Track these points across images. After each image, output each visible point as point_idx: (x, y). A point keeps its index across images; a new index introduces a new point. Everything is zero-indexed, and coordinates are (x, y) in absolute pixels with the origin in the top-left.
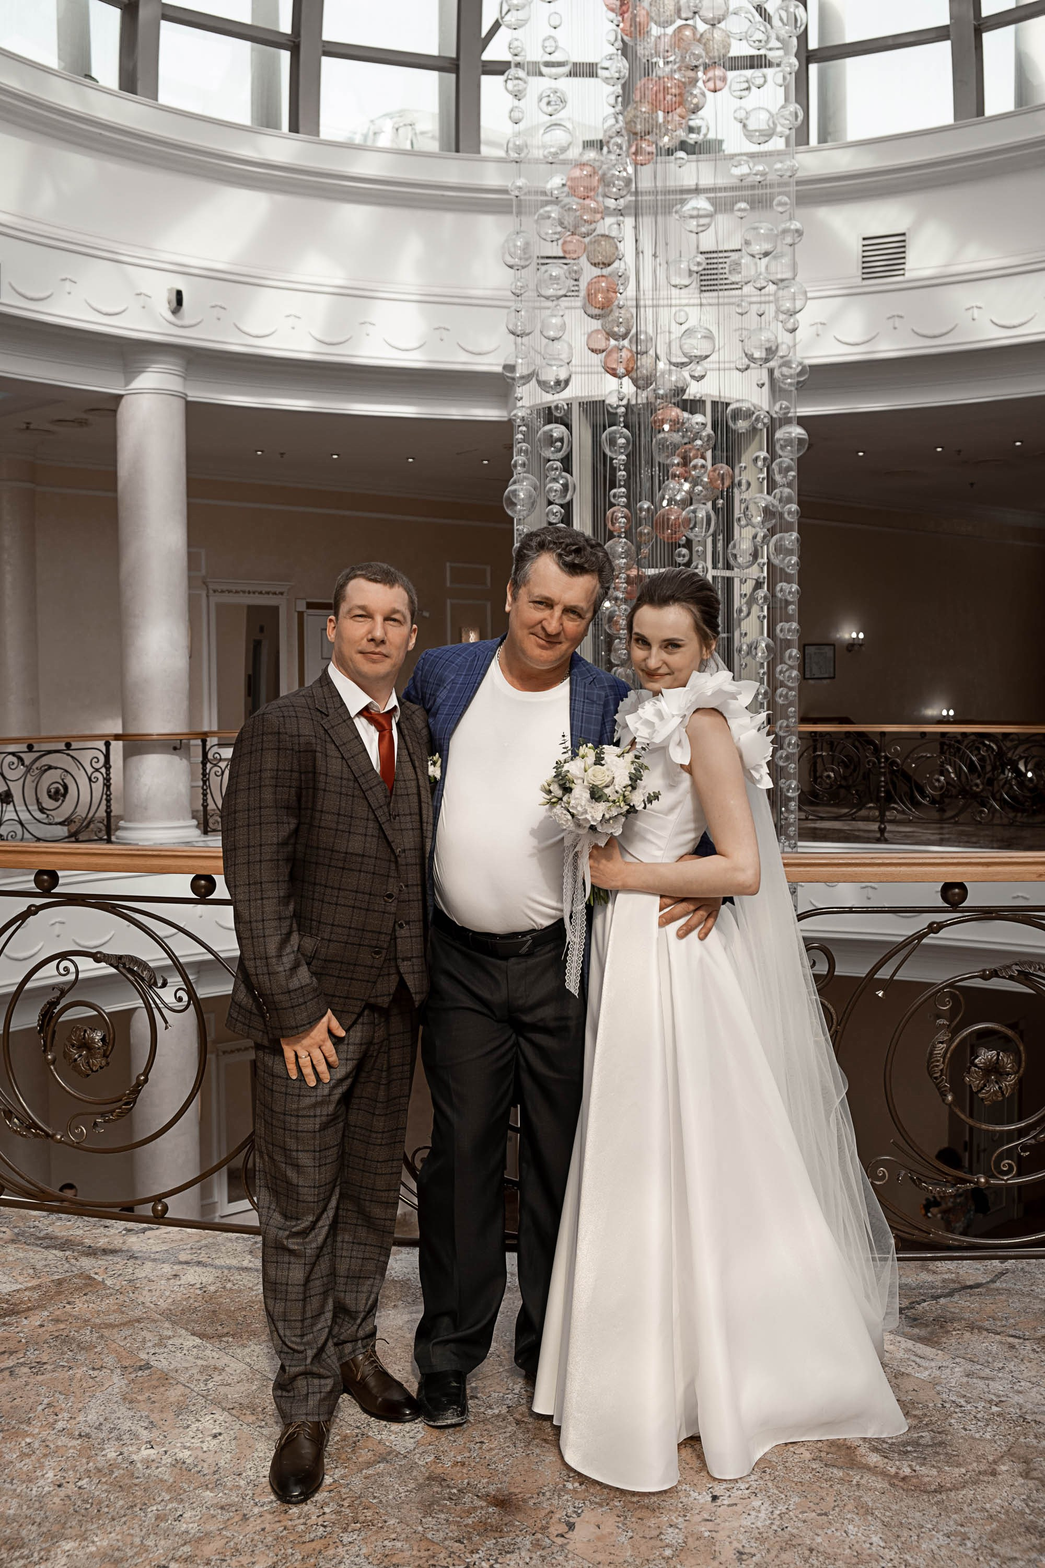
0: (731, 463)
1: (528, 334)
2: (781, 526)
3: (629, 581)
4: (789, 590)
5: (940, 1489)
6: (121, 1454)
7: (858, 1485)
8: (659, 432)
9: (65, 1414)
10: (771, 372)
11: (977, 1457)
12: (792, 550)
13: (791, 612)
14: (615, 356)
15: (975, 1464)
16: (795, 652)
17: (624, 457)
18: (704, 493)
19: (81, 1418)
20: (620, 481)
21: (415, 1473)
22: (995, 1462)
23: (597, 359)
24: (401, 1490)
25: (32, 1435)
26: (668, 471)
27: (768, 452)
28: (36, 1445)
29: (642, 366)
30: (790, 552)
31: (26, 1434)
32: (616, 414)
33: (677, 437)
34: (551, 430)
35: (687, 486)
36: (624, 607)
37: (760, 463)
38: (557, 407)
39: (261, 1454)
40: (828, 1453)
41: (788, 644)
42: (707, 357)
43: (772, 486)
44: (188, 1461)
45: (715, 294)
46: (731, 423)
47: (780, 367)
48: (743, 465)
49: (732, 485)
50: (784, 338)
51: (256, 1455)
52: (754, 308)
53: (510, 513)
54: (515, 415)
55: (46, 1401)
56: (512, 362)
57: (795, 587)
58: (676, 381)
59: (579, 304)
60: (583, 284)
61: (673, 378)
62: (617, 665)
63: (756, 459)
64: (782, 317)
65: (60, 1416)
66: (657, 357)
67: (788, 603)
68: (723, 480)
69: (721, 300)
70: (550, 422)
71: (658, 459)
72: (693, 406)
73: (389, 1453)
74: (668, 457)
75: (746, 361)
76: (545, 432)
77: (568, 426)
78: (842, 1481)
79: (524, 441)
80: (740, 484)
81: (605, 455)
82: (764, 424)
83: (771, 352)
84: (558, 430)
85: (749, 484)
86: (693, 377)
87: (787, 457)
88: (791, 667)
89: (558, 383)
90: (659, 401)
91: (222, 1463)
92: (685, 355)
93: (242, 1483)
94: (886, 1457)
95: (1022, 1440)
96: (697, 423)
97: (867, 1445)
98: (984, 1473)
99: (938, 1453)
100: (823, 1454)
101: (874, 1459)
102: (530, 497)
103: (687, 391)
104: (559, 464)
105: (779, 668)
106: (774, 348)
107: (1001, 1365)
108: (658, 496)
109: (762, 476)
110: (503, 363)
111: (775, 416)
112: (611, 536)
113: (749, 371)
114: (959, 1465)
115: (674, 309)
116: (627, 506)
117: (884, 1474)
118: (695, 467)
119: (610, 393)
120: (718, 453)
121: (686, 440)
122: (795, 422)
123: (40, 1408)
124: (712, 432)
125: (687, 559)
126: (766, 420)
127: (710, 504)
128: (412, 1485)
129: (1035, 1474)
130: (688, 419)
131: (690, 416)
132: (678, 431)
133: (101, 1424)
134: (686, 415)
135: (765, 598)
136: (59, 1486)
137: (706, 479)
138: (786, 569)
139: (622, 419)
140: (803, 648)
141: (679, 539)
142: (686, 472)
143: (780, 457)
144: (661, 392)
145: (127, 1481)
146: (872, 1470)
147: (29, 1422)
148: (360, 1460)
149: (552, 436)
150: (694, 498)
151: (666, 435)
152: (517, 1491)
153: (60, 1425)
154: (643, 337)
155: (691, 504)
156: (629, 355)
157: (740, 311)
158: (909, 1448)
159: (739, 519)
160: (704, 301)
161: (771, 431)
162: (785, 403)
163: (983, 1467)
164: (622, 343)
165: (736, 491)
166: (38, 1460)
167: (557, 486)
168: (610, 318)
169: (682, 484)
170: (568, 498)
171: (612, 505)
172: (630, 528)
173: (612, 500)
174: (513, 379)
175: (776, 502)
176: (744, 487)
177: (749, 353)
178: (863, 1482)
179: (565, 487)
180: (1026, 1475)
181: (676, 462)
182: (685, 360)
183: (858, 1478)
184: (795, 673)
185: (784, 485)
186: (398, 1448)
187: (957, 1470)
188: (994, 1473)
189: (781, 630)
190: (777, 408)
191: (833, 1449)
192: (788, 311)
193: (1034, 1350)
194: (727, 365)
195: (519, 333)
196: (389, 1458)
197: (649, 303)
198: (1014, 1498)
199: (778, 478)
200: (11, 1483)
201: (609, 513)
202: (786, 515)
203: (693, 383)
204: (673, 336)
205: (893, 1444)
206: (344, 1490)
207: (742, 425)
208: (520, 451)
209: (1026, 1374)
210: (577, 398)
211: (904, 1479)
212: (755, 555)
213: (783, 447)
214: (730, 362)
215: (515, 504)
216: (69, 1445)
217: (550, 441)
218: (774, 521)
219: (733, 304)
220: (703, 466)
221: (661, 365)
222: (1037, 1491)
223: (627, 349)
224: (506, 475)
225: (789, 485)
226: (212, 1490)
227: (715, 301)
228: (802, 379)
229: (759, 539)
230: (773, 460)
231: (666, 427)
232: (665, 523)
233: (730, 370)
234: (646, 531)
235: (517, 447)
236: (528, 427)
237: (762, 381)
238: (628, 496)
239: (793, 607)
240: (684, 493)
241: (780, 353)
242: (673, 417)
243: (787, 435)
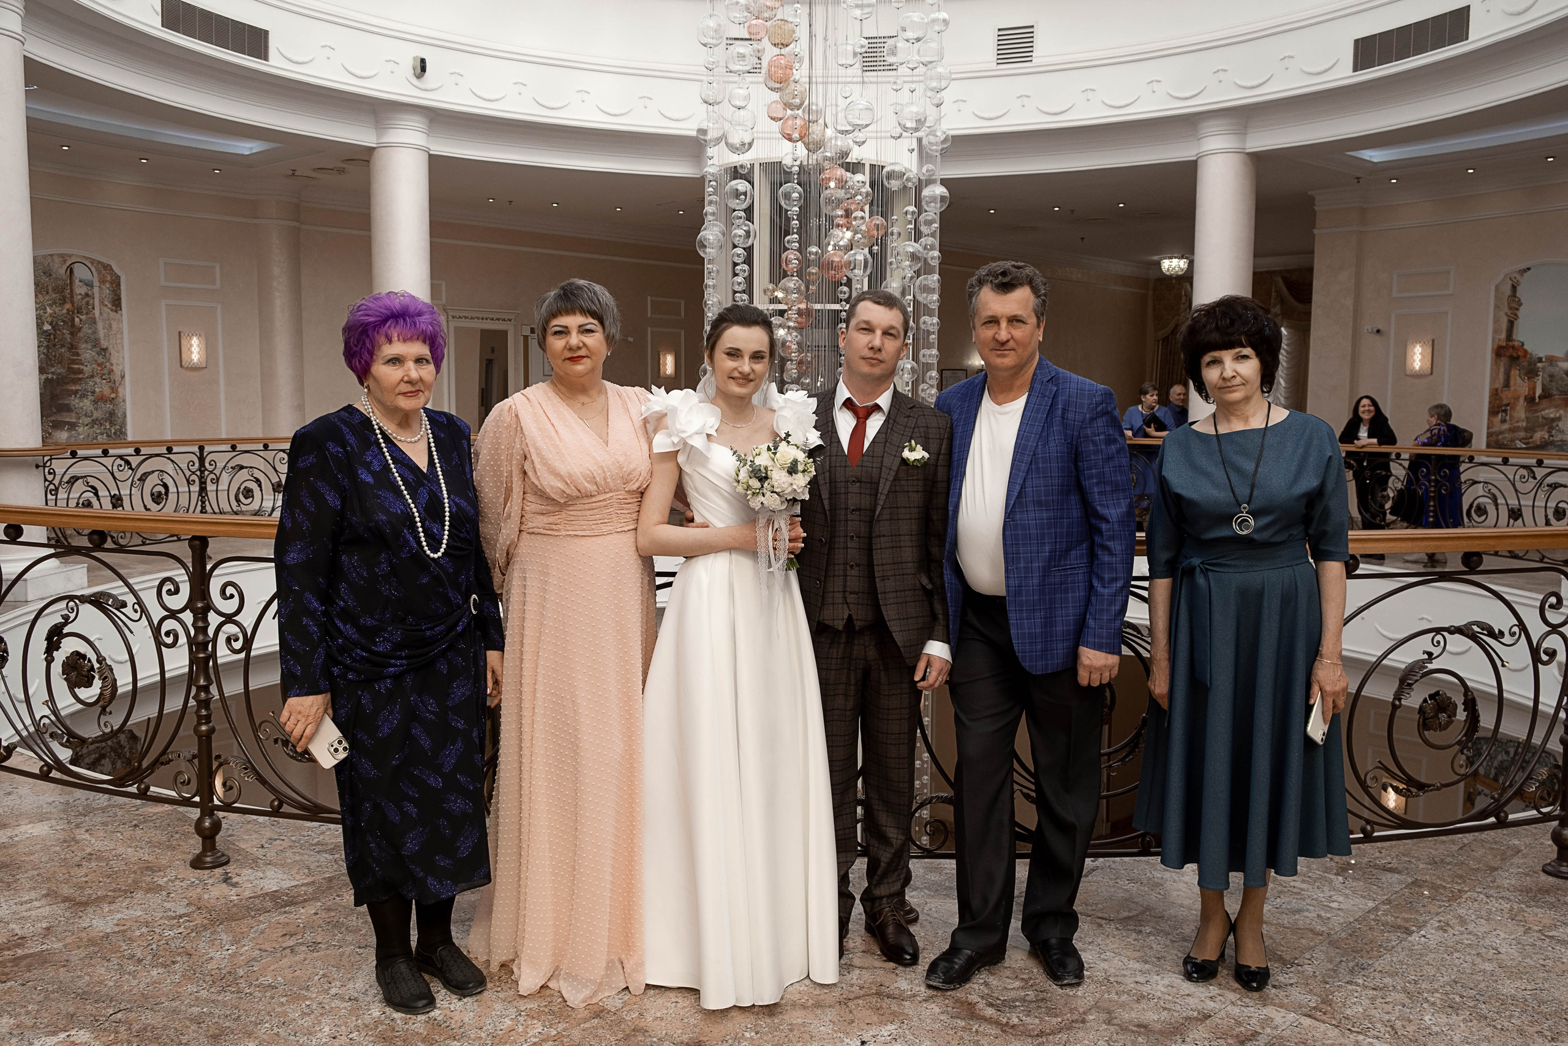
0: (886, 216)
1: (719, 103)
2: (925, 270)
3: (799, 312)
4: (931, 322)
5: (1041, 1034)
6: (384, 1013)
7: (977, 1031)
8: (826, 188)
9: (337, 983)
10: (920, 140)
11: (1071, 1009)
12: (934, 289)
13: (931, 341)
14: (790, 122)
15: (1069, 1015)
16: (934, 373)
17: (797, 209)
18: (863, 240)
19: (351, 985)
20: (793, 228)
21: (623, 1026)
22: (1084, 1013)
23: (776, 126)
24: (612, 1039)
25: (310, 999)
26: (833, 221)
27: (916, 207)
28: (314, 1007)
29: (814, 133)
30: (932, 291)
31: (306, 998)
32: (791, 173)
33: (841, 193)
34: (738, 184)
35: (849, 235)
36: (795, 334)
37: (909, 217)
38: (742, 166)
39: (498, 1013)
40: (953, 1008)
42: (867, 125)
43: (918, 235)
44: (439, 1019)
45: (875, 73)
46: (885, 183)
47: (927, 135)
48: (895, 217)
49: (886, 234)
50: (932, 113)
51: (494, 1013)
52: (907, 87)
53: (702, 255)
54: (706, 172)
55: (321, 972)
56: (704, 126)
57: (935, 320)
58: (841, 146)
59: (761, 80)
60: (765, 64)
61: (839, 143)
62: (789, 383)
63: (905, 213)
64: (929, 94)
65: (333, 984)
66: (826, 125)
67: (929, 333)
68: (878, 230)
69: (880, 79)
70: (735, 179)
71: (824, 211)
72: (855, 167)
73: (602, 1011)
74: (833, 210)
75: (899, 130)
76: (731, 187)
77: (752, 183)
78: (964, 1029)
79: (715, 193)
80: (892, 234)
81: (781, 207)
82: (914, 183)
83: (920, 123)
84: (742, 185)
85: (899, 234)
86: (856, 142)
87: (932, 212)
88: (932, 386)
89: (743, 144)
90: (826, 162)
91: (466, 1020)
92: (849, 123)
93: (483, 1035)
94: (999, 1011)
95: (1106, 996)
96: (857, 182)
97: (984, 1002)
98: (1076, 1021)
99: (1040, 1007)
100: (950, 1009)
101: (990, 1012)
102: (719, 240)
103: (850, 155)
104: (742, 214)
105: (921, 387)
106: (922, 120)
107: (1091, 940)
108: (825, 242)
109: (910, 227)
110: (696, 128)
111: (922, 178)
112: (785, 275)
113: (900, 139)
114: (1056, 1016)
115: (840, 86)
116: (799, 250)
117: (997, 1023)
118: (855, 218)
119: (786, 155)
120: (875, 207)
121: (849, 196)
122: (939, 182)
123: (317, 978)
124: (870, 190)
125: (847, 296)
126: (914, 180)
127: (866, 250)
128: (620, 1036)
129: (1115, 1021)
130: (851, 178)
131: (852, 176)
132: (842, 188)
133: (367, 990)
134: (849, 174)
136: (334, 1038)
137: (864, 229)
138: (929, 305)
139: (796, 177)
140: (941, 372)
141: (842, 278)
142: (848, 222)
143: (926, 211)
144: (828, 154)
145: (389, 1034)
146: (988, 1020)
147: (307, 988)
148: (579, 1016)
149: (737, 190)
150: (854, 244)
151: (833, 191)
152: (705, 1039)
153: (333, 991)
154: (814, 108)
155: (852, 249)
156: (802, 123)
157: (895, 87)
158: (1017, 1004)
159: (891, 263)
160: (866, 79)
161: (919, 188)
162: (931, 167)
163: (1075, 1017)
164: (797, 112)
165: (889, 239)
166: (317, 1018)
167: (741, 232)
168: (787, 91)
169: (844, 233)
170: (750, 243)
171: (786, 249)
172: (801, 268)
173: (787, 245)
174: (706, 141)
175: (921, 250)
176: (895, 237)
177: (903, 123)
178: (981, 1029)
179: (748, 233)
180: (1109, 1022)
181: (840, 213)
182: (849, 128)
183: (977, 1026)
185: (928, 235)
186: (609, 1007)
187: (1054, 1019)
188: (1083, 1021)
189: (924, 356)
190: (924, 170)
191: (957, 1005)
192: (935, 88)
193: (1117, 928)
194: (883, 135)
195: (711, 102)
196: (601, 1015)
197: (820, 80)
198: (1099, 1040)
199: (924, 229)
200: (295, 1035)
201: (784, 256)
202: (929, 260)
203: (856, 147)
204: (839, 109)
205: (1005, 1000)
206: (565, 1040)
207: (894, 185)
208: (711, 202)
209: (1111, 946)
210: (757, 159)
211: (1013, 1027)
213: (928, 203)
214: (885, 132)
215: (705, 247)
216: (342, 1006)
217: (737, 194)
218: (919, 265)
219: (889, 82)
220: (862, 218)
221: (829, 132)
222: (1117, 1034)
223: (801, 118)
224: (698, 222)
225: (933, 235)
226: (458, 1040)
227: (875, 79)
228: (945, 146)
229: (907, 279)
230: (920, 214)
231: (832, 184)
232: (830, 265)
233: (885, 138)
234: (814, 271)
235: (707, 199)
236: (717, 182)
237: (912, 147)
238: (799, 242)
239: (933, 336)
240: (846, 240)
241: (927, 124)
242: (838, 176)
243: (931, 193)
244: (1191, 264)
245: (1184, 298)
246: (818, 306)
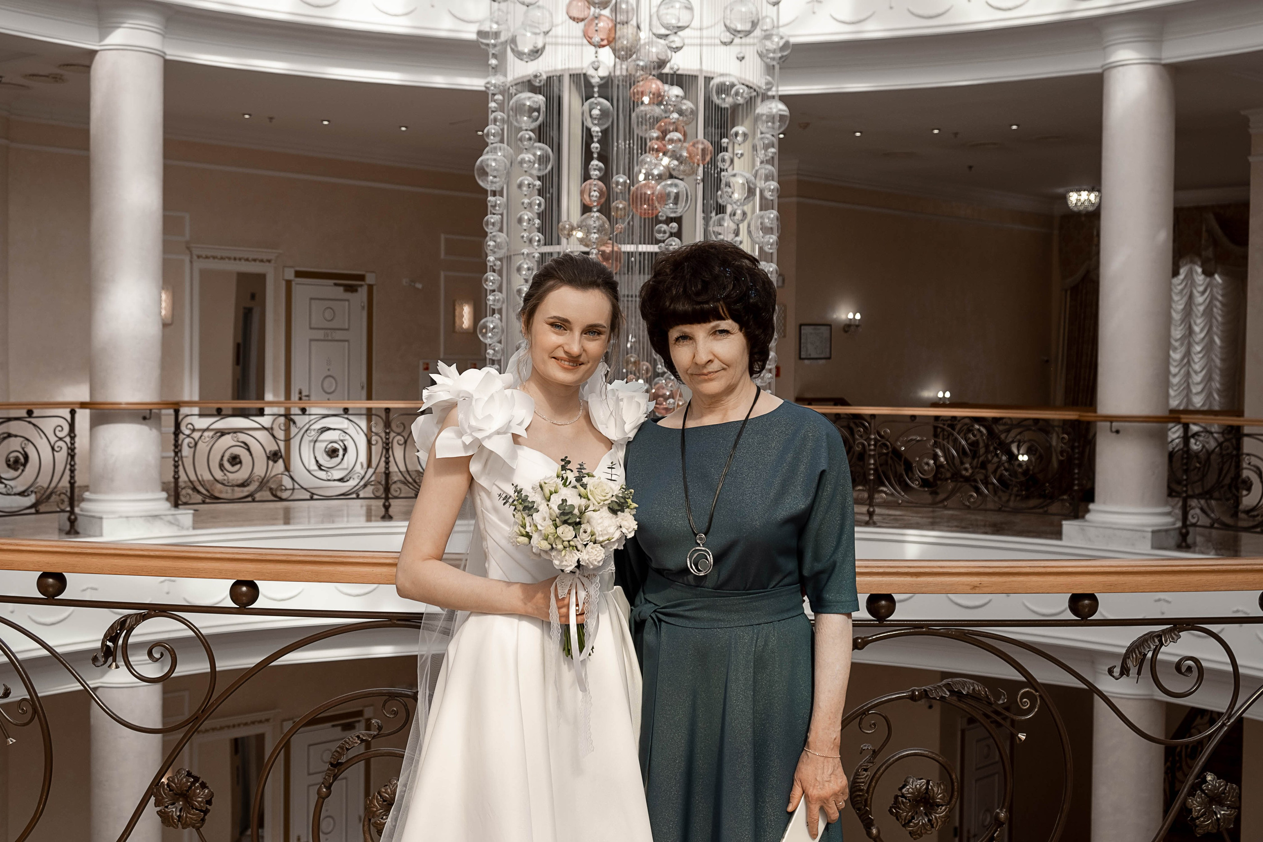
8: (639, 104)
12: (771, 228)
14: (594, 24)
17: (598, 129)
18: (683, 168)
23: (577, 28)
26: (646, 145)
29: (624, 36)
30: (769, 230)
32: (593, 84)
33: (658, 111)
34: (526, 98)
35: (666, 161)
37: (741, 139)
38: (536, 77)
42: (685, 28)
47: (764, 41)
50: (767, 11)
53: (481, 184)
54: (490, 84)
56: (486, 28)
58: (658, 54)
61: (655, 50)
66: (638, 28)
68: (701, 155)
70: (526, 91)
72: (678, 79)
74: (646, 130)
75: (728, 34)
79: (500, 109)
80: (723, 160)
82: (745, 98)
83: (754, 24)
84: (534, 100)
85: (731, 161)
87: (768, 133)
89: (533, 50)
90: (639, 73)
92: (665, 25)
96: (678, 97)
102: (504, 167)
103: (668, 65)
108: (635, 169)
110: (477, 29)
118: (674, 141)
119: (587, 64)
121: (665, 114)
122: (777, 98)
126: (746, 94)
130: (668, 92)
131: (669, 89)
132: (658, 104)
134: (666, 87)
137: (685, 154)
138: (765, 248)
141: (657, 215)
142: (664, 146)
144: (641, 63)
149: (528, 105)
150: (672, 173)
151: (647, 108)
154: (623, 7)
156: (610, 25)
162: (768, 78)
164: (602, 11)
167: (533, 157)
169: (659, 159)
171: (587, 178)
172: (606, 202)
173: (588, 173)
174: (489, 46)
175: (755, 179)
177: (731, 25)
179: (543, 158)
181: (655, 135)
182: (664, 31)
185: (764, 162)
190: (761, 83)
194: (709, 39)
199: (758, 155)
201: (584, 186)
202: (766, 193)
203: (675, 55)
204: (652, 6)
208: (495, 120)
213: (763, 122)
214: (711, 37)
215: (486, 174)
220: (682, 141)
221: (644, 35)
223: (608, 18)
224: (481, 146)
225: (769, 162)
228: (785, 53)
231: (646, 100)
232: (642, 198)
233: (712, 44)
234: (621, 206)
235: (491, 117)
236: (503, 96)
240: (662, 168)
241: (763, 26)
242: (653, 90)
243: (770, 110)
244: (1100, 197)
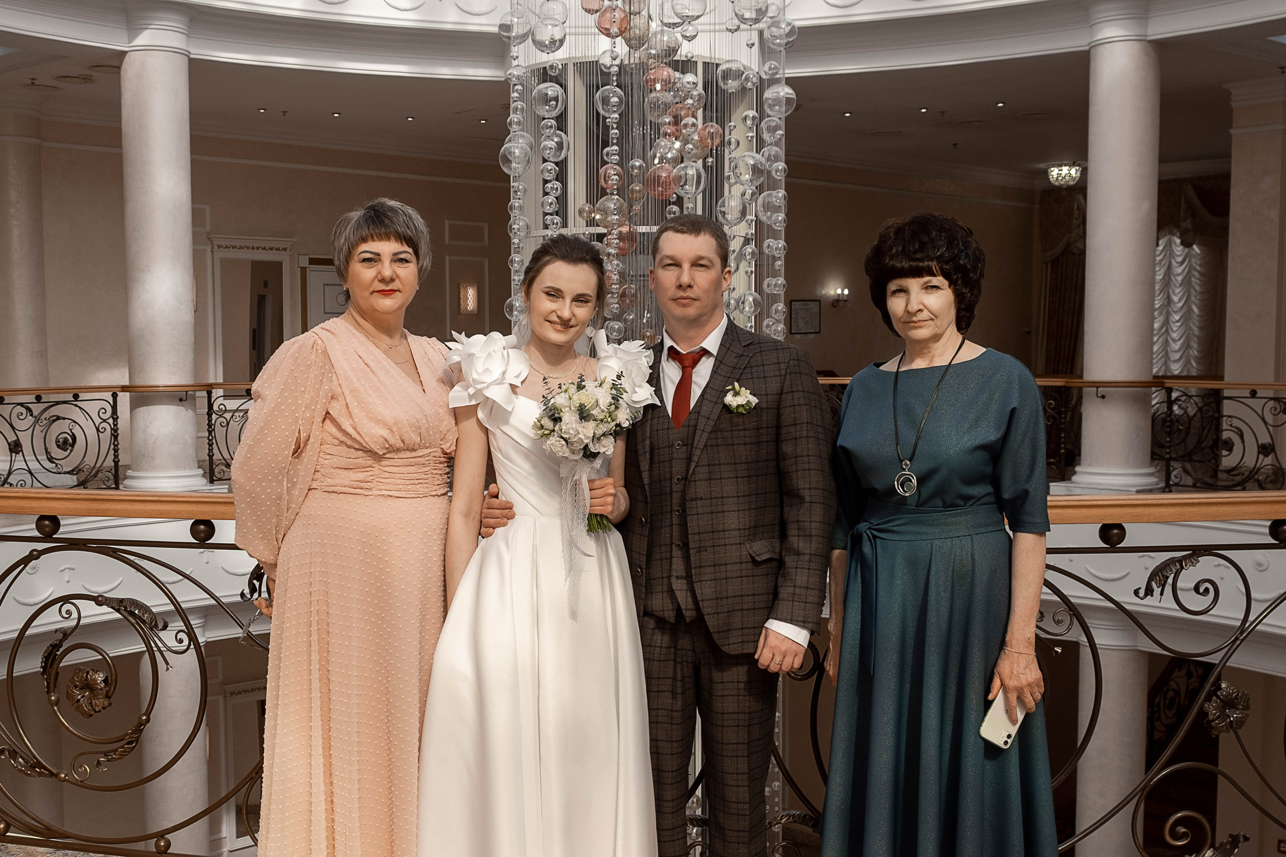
0: (722, 123)
2: (768, 184)
3: (621, 237)
4: (776, 246)
8: (651, 92)
10: (761, 33)
12: (779, 207)
13: (777, 268)
14: (608, 15)
16: (781, 306)
17: (616, 116)
18: (695, 151)
20: (613, 138)
23: (592, 19)
26: (659, 130)
27: (757, 111)
29: (635, 26)
30: (777, 209)
32: (610, 73)
33: (669, 97)
34: (547, 88)
35: (677, 145)
36: (615, 262)
37: (749, 122)
38: (552, 67)
41: (774, 299)
43: (760, 144)
46: (721, 83)
47: (769, 27)
48: (732, 124)
49: (722, 144)
53: (505, 170)
54: (510, 74)
56: (507, 21)
57: (782, 243)
58: (668, 41)
61: (665, 38)
62: (610, 319)
63: (745, 118)
66: (650, 17)
67: (775, 259)
68: (712, 139)
70: (545, 81)
71: (649, 117)
72: (686, 66)
74: (659, 116)
75: (736, 22)
76: (540, 91)
77: (564, 86)
79: (521, 99)
80: (730, 143)
81: (598, 114)
82: (754, 84)
83: (761, 13)
84: (552, 89)
85: (738, 143)
86: (685, 37)
87: (776, 116)
88: (778, 321)
89: (553, 42)
90: (651, 61)
92: (677, 15)
96: (688, 83)
102: (526, 154)
103: (679, 52)
104: (554, 122)
105: (765, 323)
106: (764, 9)
108: (650, 154)
109: (751, 134)
110: (498, 22)
111: (764, 77)
112: (604, 193)
113: (738, 32)
116: (620, 164)
118: (686, 126)
119: (604, 52)
120: (708, 113)
121: (678, 100)
122: (783, 82)
124: (703, 92)
126: (754, 80)
127: (700, 162)
130: (679, 79)
131: (682, 76)
132: (670, 91)
134: (677, 75)
135: (753, 253)
137: (696, 138)
138: (774, 226)
139: (615, 78)
140: (789, 303)
141: (670, 195)
142: (677, 130)
143: (769, 116)
144: (653, 52)
149: (547, 94)
150: (685, 156)
151: (658, 95)
155: (682, 162)
156: (623, 15)
159: (729, 177)
161: (760, 91)
162: (774, 63)
164: (615, 3)
165: (725, 149)
167: (551, 144)
169: (673, 143)
170: (562, 156)
171: (605, 163)
172: (623, 184)
173: (605, 158)
174: (509, 38)
175: (763, 160)
176: (733, 147)
177: (740, 13)
179: (560, 146)
181: (667, 120)
182: (677, 20)
184: (781, 327)
185: (771, 144)
189: (768, 286)
190: (766, 68)
194: (717, 27)
199: (766, 136)
201: (602, 171)
202: (774, 173)
203: (685, 43)
207: (732, 85)
208: (516, 110)
210: (570, 58)
212: (744, 213)
213: (771, 106)
214: (720, 24)
215: (510, 162)
217: (546, 99)
218: (762, 179)
220: (694, 125)
221: (654, 26)
223: (620, 8)
224: (502, 133)
225: (777, 144)
228: (790, 40)
229: (748, 196)
230: (761, 119)
231: (658, 87)
232: (655, 181)
233: (720, 31)
234: (637, 188)
235: (512, 105)
236: (522, 85)
237: (751, 42)
238: (620, 154)
239: (779, 263)
240: (674, 152)
241: (770, 14)
242: (664, 77)
243: (775, 94)
244: (1084, 172)
245: (1076, 212)
246: (643, 229)
